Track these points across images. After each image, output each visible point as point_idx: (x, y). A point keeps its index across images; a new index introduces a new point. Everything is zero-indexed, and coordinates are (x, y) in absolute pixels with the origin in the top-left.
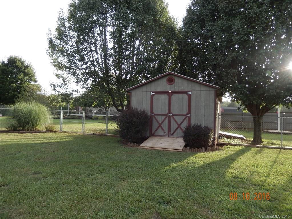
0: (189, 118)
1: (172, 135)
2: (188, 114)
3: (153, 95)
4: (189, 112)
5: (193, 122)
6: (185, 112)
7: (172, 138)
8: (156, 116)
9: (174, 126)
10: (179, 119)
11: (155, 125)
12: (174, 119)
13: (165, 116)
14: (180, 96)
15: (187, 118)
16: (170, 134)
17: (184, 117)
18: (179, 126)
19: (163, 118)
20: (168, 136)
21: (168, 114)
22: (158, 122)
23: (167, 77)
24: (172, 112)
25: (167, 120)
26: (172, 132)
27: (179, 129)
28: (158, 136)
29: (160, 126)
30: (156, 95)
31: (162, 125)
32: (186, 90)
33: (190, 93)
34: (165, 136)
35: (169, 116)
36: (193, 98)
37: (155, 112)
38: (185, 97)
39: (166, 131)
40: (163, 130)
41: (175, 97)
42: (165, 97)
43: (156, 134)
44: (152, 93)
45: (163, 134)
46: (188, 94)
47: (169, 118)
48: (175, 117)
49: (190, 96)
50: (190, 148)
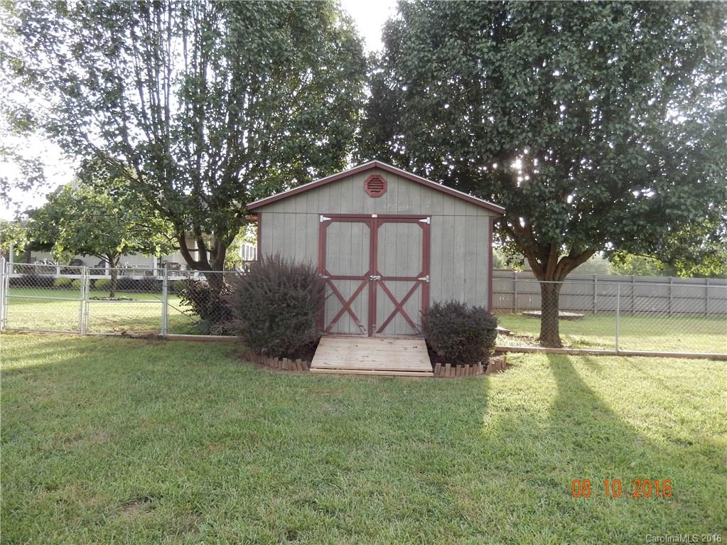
0: (426, 287)
1: (380, 331)
2: (422, 275)
3: (326, 224)
4: (426, 270)
5: (439, 296)
6: (415, 270)
7: (382, 339)
8: (335, 282)
9: (384, 307)
10: (399, 290)
11: (332, 307)
12: (386, 290)
13: (360, 282)
14: (403, 227)
15: (421, 286)
16: (374, 329)
17: (412, 284)
18: (399, 307)
19: (352, 286)
20: (370, 335)
21: (368, 274)
22: (340, 298)
23: (367, 177)
24: (380, 269)
25: (365, 291)
26: (379, 323)
27: (399, 315)
28: (340, 334)
29: (346, 307)
30: (335, 225)
31: (352, 307)
32: (417, 212)
33: (427, 221)
34: (359, 335)
35: (373, 280)
36: (435, 234)
37: (332, 269)
38: (415, 229)
39: (364, 321)
40: (355, 318)
41: (386, 230)
42: (360, 230)
43: (334, 330)
44: (323, 219)
45: (354, 329)
46: (422, 225)
47: (373, 284)
48: (387, 283)
49: (426, 229)
50: (454, 365)
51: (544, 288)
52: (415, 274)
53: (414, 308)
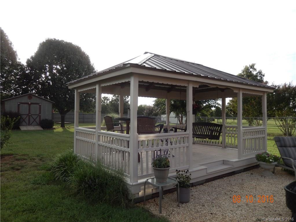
0: (40, 116)
1: (31, 124)
2: (39, 114)
3: (19, 104)
4: (40, 113)
5: (42, 118)
6: (38, 113)
7: (32, 126)
8: (21, 115)
9: (32, 120)
10: (35, 117)
13: (26, 116)
14: (35, 105)
16: (29, 124)
17: (37, 116)
18: (35, 120)
19: (25, 116)
20: (29, 125)
24: (31, 113)
25: (28, 117)
26: (31, 123)
29: (24, 120)
30: (22, 105)
32: (38, 103)
33: (40, 104)
34: (26, 125)
35: (29, 115)
36: (42, 106)
37: (21, 113)
38: (38, 106)
40: (26, 122)
41: (32, 106)
42: (26, 106)
43: (21, 125)
44: (19, 103)
45: (25, 124)
46: (40, 105)
47: (29, 116)
48: (32, 116)
49: (40, 106)
50: (47, 129)
51: (62, 116)
52: (38, 114)
53: (38, 120)
